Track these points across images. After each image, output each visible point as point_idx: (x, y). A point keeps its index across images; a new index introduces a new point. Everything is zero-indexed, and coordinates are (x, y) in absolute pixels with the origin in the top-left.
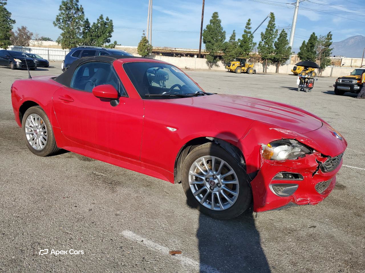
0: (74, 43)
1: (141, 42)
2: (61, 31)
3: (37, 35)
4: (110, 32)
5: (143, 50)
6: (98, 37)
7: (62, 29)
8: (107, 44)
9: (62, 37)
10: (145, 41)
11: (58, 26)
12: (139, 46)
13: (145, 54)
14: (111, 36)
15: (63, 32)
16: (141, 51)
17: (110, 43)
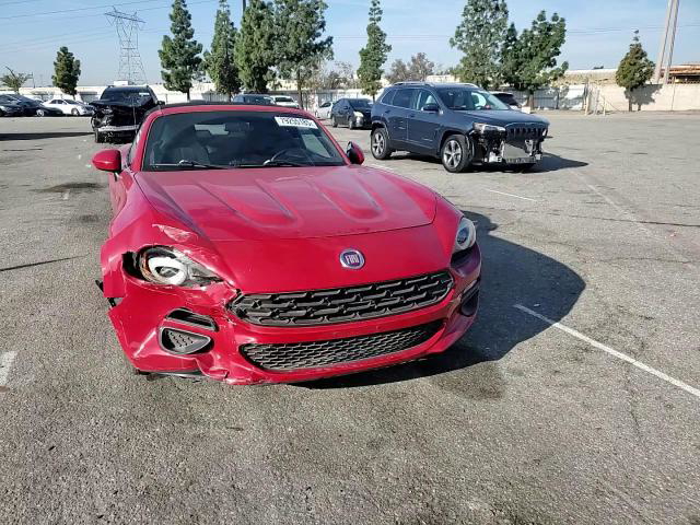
0: (482, 75)
1: (626, 59)
2: (463, 54)
3: (440, 66)
4: (556, 45)
5: (630, 76)
6: (531, 57)
7: (465, 50)
8: (548, 70)
9: (462, 65)
10: (637, 53)
11: (457, 46)
12: (622, 67)
13: (634, 83)
14: (558, 53)
15: (465, 55)
16: (625, 77)
17: (555, 67)
